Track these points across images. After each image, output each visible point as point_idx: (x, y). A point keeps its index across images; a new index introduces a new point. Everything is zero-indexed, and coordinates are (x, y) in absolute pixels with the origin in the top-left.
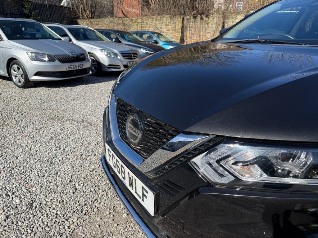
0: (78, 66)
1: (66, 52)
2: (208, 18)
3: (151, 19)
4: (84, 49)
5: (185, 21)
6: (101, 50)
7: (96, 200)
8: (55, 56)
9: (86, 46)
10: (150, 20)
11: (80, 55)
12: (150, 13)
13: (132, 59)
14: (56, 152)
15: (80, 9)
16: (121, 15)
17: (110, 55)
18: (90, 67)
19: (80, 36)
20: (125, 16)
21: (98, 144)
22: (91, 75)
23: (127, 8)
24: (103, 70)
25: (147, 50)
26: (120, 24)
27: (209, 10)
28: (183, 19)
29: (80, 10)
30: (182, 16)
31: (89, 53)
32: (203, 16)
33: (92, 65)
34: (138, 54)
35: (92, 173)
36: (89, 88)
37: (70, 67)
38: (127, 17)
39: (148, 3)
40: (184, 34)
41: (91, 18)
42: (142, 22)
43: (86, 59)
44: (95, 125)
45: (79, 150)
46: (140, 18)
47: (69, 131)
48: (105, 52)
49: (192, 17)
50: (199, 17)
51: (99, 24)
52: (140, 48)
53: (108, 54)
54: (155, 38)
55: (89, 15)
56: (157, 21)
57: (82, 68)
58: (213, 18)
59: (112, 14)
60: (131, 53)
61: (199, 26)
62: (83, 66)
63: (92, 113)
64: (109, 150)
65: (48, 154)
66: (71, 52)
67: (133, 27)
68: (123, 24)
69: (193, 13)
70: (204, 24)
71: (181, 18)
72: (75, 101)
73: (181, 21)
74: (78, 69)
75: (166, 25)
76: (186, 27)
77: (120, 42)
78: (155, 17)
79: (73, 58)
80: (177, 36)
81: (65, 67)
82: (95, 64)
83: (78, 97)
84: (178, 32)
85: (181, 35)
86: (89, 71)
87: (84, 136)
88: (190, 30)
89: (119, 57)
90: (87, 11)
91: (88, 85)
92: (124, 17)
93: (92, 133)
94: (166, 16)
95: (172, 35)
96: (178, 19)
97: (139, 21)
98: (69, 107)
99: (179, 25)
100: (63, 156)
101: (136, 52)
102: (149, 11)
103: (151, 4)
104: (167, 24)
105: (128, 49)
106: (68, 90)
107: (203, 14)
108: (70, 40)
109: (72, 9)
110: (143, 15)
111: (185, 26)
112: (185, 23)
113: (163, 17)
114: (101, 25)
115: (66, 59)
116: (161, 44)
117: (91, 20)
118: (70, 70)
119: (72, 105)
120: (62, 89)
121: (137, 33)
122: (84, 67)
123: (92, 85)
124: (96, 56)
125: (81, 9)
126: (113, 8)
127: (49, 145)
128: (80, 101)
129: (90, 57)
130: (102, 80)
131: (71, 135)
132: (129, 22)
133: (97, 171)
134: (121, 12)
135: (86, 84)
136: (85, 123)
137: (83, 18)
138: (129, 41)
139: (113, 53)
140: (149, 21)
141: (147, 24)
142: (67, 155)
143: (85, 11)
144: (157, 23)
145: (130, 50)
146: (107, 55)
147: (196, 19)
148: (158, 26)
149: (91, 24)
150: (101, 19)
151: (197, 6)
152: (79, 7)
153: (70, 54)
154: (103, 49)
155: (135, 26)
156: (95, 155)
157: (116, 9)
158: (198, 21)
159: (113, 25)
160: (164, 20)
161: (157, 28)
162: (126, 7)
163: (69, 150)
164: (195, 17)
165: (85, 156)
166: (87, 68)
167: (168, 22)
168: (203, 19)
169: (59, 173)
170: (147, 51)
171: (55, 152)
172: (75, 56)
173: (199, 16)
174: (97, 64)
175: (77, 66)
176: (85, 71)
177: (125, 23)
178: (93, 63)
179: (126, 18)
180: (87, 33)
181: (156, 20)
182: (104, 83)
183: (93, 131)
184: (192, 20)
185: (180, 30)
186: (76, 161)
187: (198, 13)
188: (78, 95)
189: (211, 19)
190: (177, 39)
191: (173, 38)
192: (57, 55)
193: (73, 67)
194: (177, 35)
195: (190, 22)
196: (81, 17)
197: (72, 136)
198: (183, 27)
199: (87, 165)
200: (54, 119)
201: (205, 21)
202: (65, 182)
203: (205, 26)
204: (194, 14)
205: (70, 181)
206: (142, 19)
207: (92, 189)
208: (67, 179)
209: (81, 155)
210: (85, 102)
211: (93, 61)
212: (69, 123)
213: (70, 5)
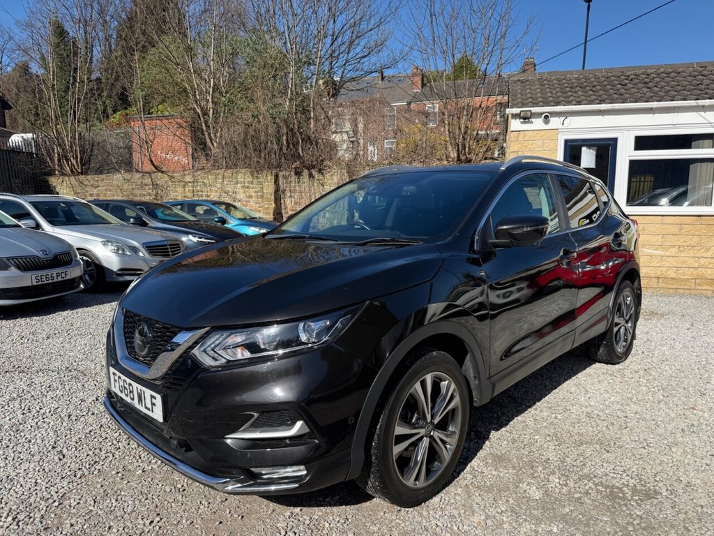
0: (57, 276)
1: (31, 249)
2: (322, 174)
3: (213, 177)
4: (69, 244)
5: (281, 180)
6: (105, 243)
7: (96, 462)
8: (8, 259)
9: (71, 236)
10: (210, 177)
11: (61, 255)
12: (209, 165)
13: (169, 255)
14: (25, 416)
15: (56, 155)
16: (149, 167)
17: (123, 250)
18: (80, 277)
19: (57, 216)
20: (158, 169)
21: (97, 400)
22: (83, 291)
23: (161, 153)
24: (107, 280)
25: (201, 238)
26: (146, 185)
27: (322, 161)
28: (277, 176)
29: (56, 159)
30: (274, 171)
31: (78, 249)
32: (314, 172)
33: (85, 272)
34: (181, 245)
35: (88, 435)
36: (80, 315)
37: (39, 278)
38: (162, 172)
39: (206, 146)
40: (280, 204)
41: (82, 173)
42: (194, 182)
43: (74, 262)
44: (91, 374)
45: (65, 410)
46: (189, 174)
47: (44, 386)
48: (112, 245)
49: (293, 173)
50: (306, 172)
51: (99, 186)
52: (188, 233)
53: (118, 250)
54: (221, 213)
55: (76, 167)
56: (225, 180)
57: (65, 279)
58: (332, 175)
59: (128, 165)
60: (166, 245)
61: (307, 189)
62: (66, 275)
63: (86, 356)
64: (114, 374)
65: (10, 420)
66: (42, 251)
67: (176, 192)
68: (153, 185)
69: (294, 166)
70: (316, 185)
71: (272, 173)
72: (50, 340)
73: (273, 181)
74: (55, 280)
75: (243, 187)
76: (284, 192)
77: (144, 224)
78: (222, 171)
79: (47, 261)
80: (268, 208)
81: (28, 279)
82: (89, 270)
83: (57, 332)
84: (269, 200)
85: (274, 205)
86: (80, 284)
87: (72, 391)
88: (291, 196)
89: (141, 254)
90: (72, 159)
91: (76, 310)
92: (155, 172)
93: (86, 386)
94: (243, 170)
95: (258, 205)
96: (266, 176)
97: (188, 178)
98: (40, 350)
99: (269, 188)
100: (37, 420)
101: (178, 243)
102: (207, 160)
103: (212, 148)
104: (246, 185)
105: (161, 239)
106: (34, 322)
107: (313, 167)
108: (38, 226)
109: (37, 155)
110: (196, 168)
111: (281, 189)
112: (280, 184)
113: (236, 172)
114: (103, 187)
115: (32, 264)
116: (232, 224)
117: (82, 177)
118: (40, 283)
119: (44, 347)
120: (21, 321)
121: (182, 205)
122: (68, 277)
123: (85, 309)
124: (93, 255)
125: (59, 155)
126: (131, 154)
127: (9, 408)
128: (61, 339)
129: (81, 257)
130: (104, 300)
131: (47, 392)
132: (166, 182)
133: (98, 432)
134: (149, 162)
135: (72, 309)
136: (74, 373)
137: (63, 174)
138: (164, 221)
139: (128, 246)
140: (208, 179)
141: (205, 184)
142: (44, 419)
143: (67, 160)
144: (225, 183)
145: (163, 239)
146: (117, 252)
147: (301, 177)
148: (229, 188)
149: (80, 184)
150: (103, 176)
151: (301, 154)
152: (53, 151)
153: (40, 254)
154: (109, 241)
155: (180, 190)
156: (93, 414)
157: (136, 157)
158: (305, 180)
159: (131, 187)
160: (239, 177)
161: (225, 193)
162: (159, 152)
163: (48, 411)
164: (298, 173)
165: (77, 416)
166: (74, 279)
167: (248, 182)
168: (313, 177)
169: (33, 441)
170: (202, 240)
171: (22, 416)
172: (51, 256)
173: (306, 170)
174: (95, 268)
175: (55, 275)
176: (72, 283)
177: (158, 182)
178: (87, 267)
179: (160, 174)
180: (74, 210)
181: (223, 178)
182: (109, 304)
183: (89, 383)
184: (294, 178)
185: (273, 197)
186: (60, 424)
187: (304, 166)
188: (58, 330)
189: (328, 176)
190: (268, 214)
191: (259, 211)
192: (12, 258)
193: (46, 278)
194: (266, 206)
195: (290, 182)
196: (57, 172)
197: (50, 393)
198: (277, 190)
199: (80, 427)
200: (11, 371)
201: (317, 180)
202: (45, 449)
203: (319, 188)
204: (296, 168)
205: (53, 448)
206: (194, 176)
207: (90, 453)
208: (48, 446)
209: (69, 416)
210: (72, 340)
211: (87, 264)
212: (42, 375)
213: (32, 148)
